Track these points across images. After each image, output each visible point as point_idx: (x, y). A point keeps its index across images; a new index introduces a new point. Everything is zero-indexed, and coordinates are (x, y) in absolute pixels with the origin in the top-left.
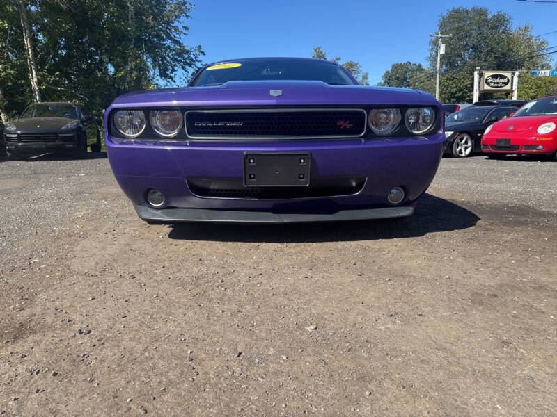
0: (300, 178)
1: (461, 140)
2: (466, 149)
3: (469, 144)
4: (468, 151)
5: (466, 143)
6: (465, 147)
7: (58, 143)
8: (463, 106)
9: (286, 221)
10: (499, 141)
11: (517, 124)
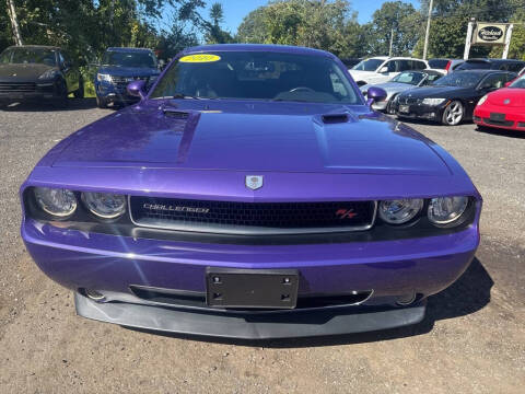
0: (283, 297)
1: (452, 108)
2: (456, 116)
3: (460, 111)
4: (459, 118)
5: (457, 110)
6: (455, 115)
7: (36, 93)
8: (454, 62)
9: (262, 337)
10: (494, 115)
11: (514, 98)
